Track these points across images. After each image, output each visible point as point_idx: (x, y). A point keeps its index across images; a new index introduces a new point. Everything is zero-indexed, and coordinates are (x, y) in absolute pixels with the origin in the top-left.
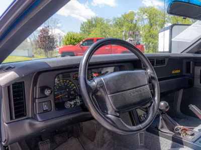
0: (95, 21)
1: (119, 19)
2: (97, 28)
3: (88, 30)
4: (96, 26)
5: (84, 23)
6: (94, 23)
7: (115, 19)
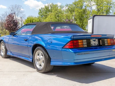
0: (51, 7)
1: (71, 5)
2: (52, 13)
3: (45, 14)
4: (51, 11)
5: (42, 8)
6: (50, 8)
7: (67, 5)
